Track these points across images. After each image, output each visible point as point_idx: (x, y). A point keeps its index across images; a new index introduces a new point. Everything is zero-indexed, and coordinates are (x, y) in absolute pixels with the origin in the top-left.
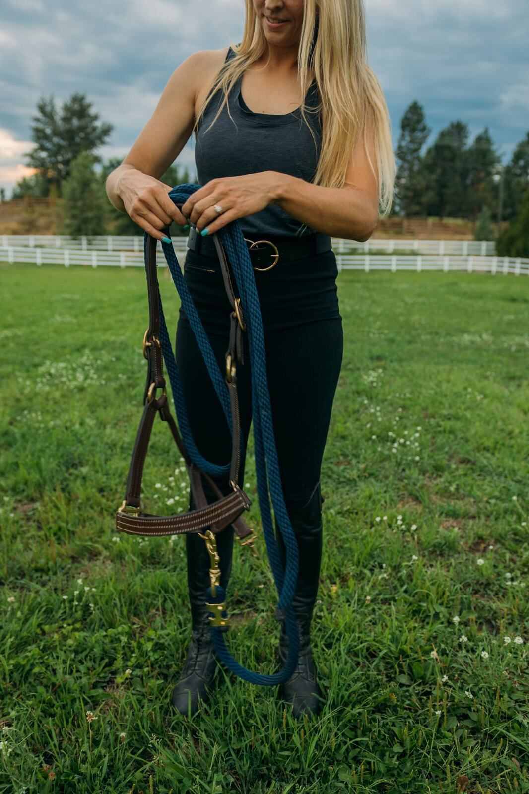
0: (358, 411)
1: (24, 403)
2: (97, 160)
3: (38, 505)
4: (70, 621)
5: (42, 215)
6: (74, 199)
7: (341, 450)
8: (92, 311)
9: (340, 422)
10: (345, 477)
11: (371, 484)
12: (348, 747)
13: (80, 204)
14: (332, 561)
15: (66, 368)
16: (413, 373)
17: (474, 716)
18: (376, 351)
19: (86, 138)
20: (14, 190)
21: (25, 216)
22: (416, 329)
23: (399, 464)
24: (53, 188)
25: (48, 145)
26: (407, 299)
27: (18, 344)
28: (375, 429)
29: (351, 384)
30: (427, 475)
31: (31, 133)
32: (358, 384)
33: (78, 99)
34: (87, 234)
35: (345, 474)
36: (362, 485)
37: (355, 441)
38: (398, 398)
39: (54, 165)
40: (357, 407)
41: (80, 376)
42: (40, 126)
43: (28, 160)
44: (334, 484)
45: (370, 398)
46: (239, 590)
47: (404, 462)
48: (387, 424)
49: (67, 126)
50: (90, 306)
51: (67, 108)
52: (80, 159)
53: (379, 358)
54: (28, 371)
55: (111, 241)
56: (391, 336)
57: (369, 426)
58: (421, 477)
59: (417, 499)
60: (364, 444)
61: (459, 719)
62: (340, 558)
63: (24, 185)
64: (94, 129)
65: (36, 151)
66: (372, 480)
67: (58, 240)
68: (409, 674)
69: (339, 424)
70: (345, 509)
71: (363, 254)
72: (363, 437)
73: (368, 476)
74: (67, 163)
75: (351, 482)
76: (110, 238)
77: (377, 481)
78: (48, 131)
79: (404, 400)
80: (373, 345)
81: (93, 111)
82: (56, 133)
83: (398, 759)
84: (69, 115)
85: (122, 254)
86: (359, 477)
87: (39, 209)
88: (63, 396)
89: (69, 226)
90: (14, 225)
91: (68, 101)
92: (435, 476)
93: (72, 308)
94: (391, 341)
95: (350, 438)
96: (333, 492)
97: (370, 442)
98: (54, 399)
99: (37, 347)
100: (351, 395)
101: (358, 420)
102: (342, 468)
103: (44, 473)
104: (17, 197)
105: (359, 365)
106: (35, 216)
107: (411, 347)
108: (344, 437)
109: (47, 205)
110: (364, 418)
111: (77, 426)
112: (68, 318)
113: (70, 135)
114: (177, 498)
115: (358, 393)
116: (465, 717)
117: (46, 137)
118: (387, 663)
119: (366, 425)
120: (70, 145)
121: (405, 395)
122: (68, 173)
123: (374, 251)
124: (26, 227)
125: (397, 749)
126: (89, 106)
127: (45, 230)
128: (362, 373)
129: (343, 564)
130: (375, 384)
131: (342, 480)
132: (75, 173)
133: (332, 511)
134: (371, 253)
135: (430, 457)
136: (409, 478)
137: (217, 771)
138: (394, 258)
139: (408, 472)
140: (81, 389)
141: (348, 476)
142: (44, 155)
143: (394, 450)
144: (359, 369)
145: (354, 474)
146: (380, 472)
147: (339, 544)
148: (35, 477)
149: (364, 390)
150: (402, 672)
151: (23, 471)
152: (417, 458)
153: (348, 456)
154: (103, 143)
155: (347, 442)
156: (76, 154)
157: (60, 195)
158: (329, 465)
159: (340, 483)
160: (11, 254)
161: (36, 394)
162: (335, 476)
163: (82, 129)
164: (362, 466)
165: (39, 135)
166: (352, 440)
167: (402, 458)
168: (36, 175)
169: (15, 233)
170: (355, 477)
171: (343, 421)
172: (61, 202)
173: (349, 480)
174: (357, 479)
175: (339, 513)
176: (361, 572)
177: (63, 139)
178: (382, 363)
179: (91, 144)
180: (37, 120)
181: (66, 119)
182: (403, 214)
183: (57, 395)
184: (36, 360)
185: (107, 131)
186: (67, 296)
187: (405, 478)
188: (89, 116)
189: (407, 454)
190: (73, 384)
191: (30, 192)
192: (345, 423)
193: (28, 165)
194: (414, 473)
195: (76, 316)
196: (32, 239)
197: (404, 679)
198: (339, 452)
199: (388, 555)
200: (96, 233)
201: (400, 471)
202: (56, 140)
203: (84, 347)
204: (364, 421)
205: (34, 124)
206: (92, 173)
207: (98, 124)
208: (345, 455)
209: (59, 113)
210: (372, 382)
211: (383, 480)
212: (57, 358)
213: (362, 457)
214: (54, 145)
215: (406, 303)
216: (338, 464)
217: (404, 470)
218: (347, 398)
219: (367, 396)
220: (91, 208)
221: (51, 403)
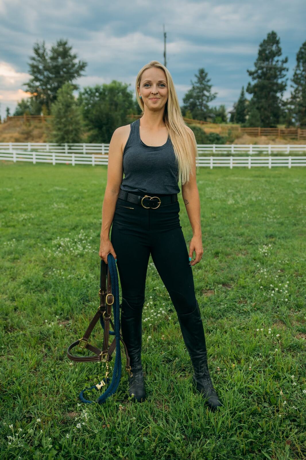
0: (254, 272)
1: (49, 264)
2: (76, 87)
3: (71, 322)
4: (101, 375)
5: (36, 127)
6: (59, 116)
7: (242, 295)
8: (76, 200)
9: (242, 278)
10: (243, 310)
11: (258, 314)
12: (236, 428)
13: (63, 120)
14: (233, 352)
15: (69, 241)
16: (293, 247)
17: (298, 420)
18: (270, 231)
19: (68, 72)
20: (17, 109)
21: (24, 128)
22: (300, 215)
23: (275, 303)
24: (44, 108)
25: (41, 77)
26: (297, 191)
27: (33, 224)
28: (263, 283)
29: (251, 254)
30: (292, 310)
31: (29, 68)
32: (255, 254)
33: (62, 44)
34: (68, 142)
35: (243, 308)
36: (253, 314)
37: (251, 289)
38: (280, 263)
39: (45, 91)
40: (253, 268)
41: (80, 247)
42: (35, 63)
43: (26, 87)
44: (237, 314)
45: (263, 264)
46: (184, 364)
47: (278, 302)
48: (271, 279)
49: (55, 64)
50: (75, 196)
51: (54, 50)
52: (64, 88)
53: (271, 236)
54: (46, 243)
55: (85, 147)
56: (281, 220)
57: (259, 280)
58: (288, 311)
59: (284, 323)
60: (255, 291)
61: (291, 421)
62: (237, 351)
63: (23, 105)
64: (73, 65)
65: (32, 81)
66: (259, 311)
67: (48, 146)
68: (269, 403)
69: (241, 279)
70: (242, 327)
71: (267, 155)
72: (255, 287)
73: (256, 309)
74: (55, 90)
75: (246, 313)
76: (84, 145)
77: (261, 313)
78: (41, 67)
79: (284, 264)
80: (269, 226)
81: (72, 52)
82: (46, 69)
83: (260, 434)
84: (55, 55)
85: (93, 156)
86: (251, 310)
87: (34, 123)
88: (72, 260)
89: (55, 136)
90: (16, 135)
91: (55, 46)
92: (297, 310)
93: (62, 198)
94: (282, 224)
95: (247, 288)
96: (236, 318)
97: (259, 290)
98: (67, 261)
99: (46, 227)
100: (250, 261)
101: (253, 277)
102: (242, 305)
103: (72, 304)
104: (18, 114)
105: (258, 241)
106: (31, 128)
107: (295, 228)
108: (244, 287)
109: (40, 120)
110: (257, 276)
111: (84, 278)
112: (63, 205)
113: (56, 70)
114: (149, 318)
115: (255, 260)
116: (294, 421)
117: (39, 71)
118: (259, 398)
119: (258, 280)
120: (56, 77)
121: (285, 261)
122: (55, 98)
123: (275, 153)
124: (26, 136)
125: (259, 430)
126: (70, 49)
127: (39, 138)
128: (259, 246)
129: (239, 354)
130: (266, 254)
131: (241, 311)
132: (60, 98)
133: (235, 328)
134: (273, 155)
135: (294, 299)
136: (280, 311)
137: (177, 432)
138: (290, 158)
139: (280, 308)
140: (82, 255)
141: (245, 310)
142: (38, 84)
143: (272, 295)
144: (257, 244)
145: (249, 308)
146: (264, 307)
147: (238, 344)
148: (66, 307)
149: (259, 258)
150: (265, 402)
151: (60, 304)
152: (286, 300)
153: (246, 298)
154: (79, 75)
155: (246, 290)
156: (61, 84)
157: (49, 113)
158: (234, 303)
159: (240, 313)
160: (15, 156)
161: (55, 258)
162: (237, 309)
163: (64, 65)
164: (253, 304)
165: (35, 70)
166: (249, 289)
167: (277, 300)
168: (32, 98)
169: (17, 140)
170: (249, 310)
171: (243, 278)
172: (50, 118)
173: (245, 312)
174: (250, 312)
175: (238, 329)
176: (248, 357)
177: (51, 73)
178: (273, 240)
179: (71, 76)
180: (33, 59)
181: (53, 59)
182: (297, 124)
183: (68, 259)
184: (49, 236)
185: (82, 67)
186: (57, 188)
187: (278, 311)
188: (70, 56)
189: (280, 298)
190: (77, 252)
191: (27, 110)
192: (245, 279)
193: (27, 91)
194: (284, 309)
195: (67, 204)
196: (30, 145)
197: (266, 405)
198: (240, 296)
199: (263, 350)
200: (75, 141)
201: (276, 307)
202: (46, 73)
203: (77, 226)
204: (257, 277)
205: (31, 62)
206: (72, 98)
207: (76, 61)
208: (244, 298)
209: (49, 54)
210: (264, 253)
211: (265, 312)
212: (62, 234)
213: (253, 298)
214: (45, 77)
215: (296, 194)
216: (240, 302)
217: (278, 307)
218: (248, 263)
219: (260, 262)
220: (71, 124)
221: (65, 264)
